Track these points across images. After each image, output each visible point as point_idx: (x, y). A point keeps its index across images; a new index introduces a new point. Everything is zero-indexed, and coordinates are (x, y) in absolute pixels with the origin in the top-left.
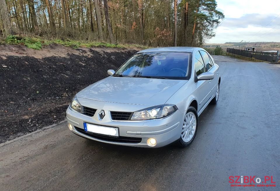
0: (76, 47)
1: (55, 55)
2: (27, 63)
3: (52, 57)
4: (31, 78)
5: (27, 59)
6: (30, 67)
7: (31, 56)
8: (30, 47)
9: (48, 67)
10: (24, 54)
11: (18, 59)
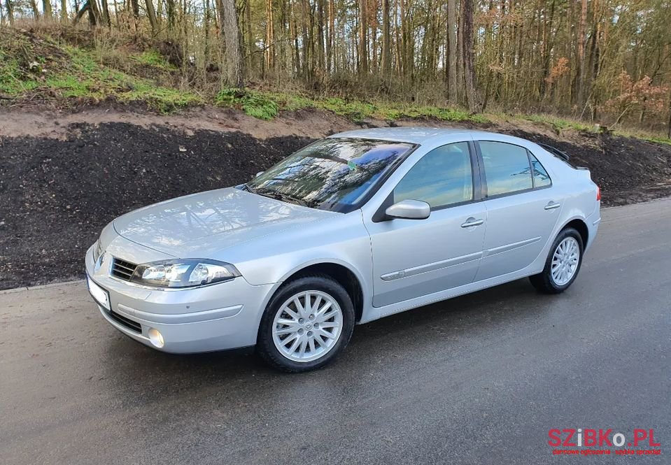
0: (360, 118)
1: (298, 134)
2: (230, 146)
3: (291, 136)
4: (222, 178)
5: (235, 138)
6: (233, 155)
7: (245, 132)
8: (249, 113)
9: (269, 159)
10: (232, 127)
11: (217, 137)
